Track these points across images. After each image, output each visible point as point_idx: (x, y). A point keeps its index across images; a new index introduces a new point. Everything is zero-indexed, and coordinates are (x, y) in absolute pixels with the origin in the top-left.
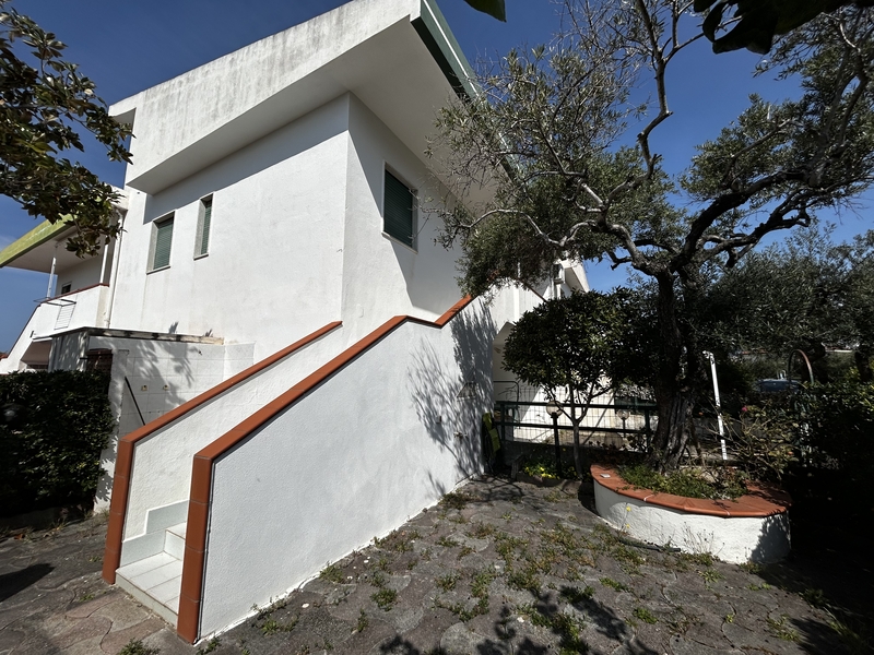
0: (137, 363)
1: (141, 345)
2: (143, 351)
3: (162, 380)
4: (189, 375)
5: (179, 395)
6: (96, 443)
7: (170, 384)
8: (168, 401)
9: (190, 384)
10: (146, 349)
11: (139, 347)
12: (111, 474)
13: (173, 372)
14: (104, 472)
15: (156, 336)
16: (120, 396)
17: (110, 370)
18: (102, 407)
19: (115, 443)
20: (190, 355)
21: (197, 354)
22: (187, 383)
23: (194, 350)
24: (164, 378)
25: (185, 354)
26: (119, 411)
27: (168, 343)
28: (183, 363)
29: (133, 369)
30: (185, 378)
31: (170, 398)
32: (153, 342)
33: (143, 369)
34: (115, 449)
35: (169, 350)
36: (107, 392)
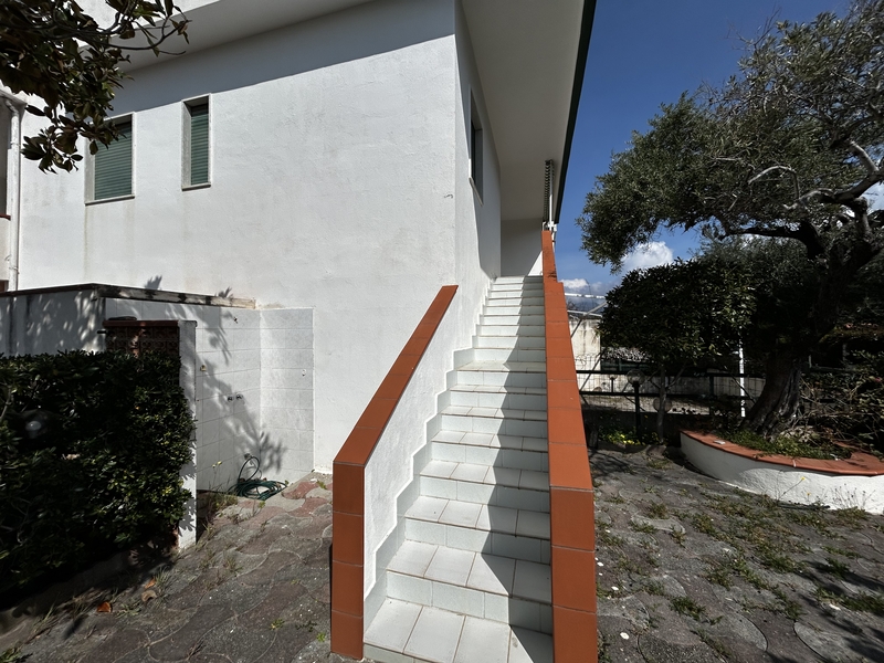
1: (170, 311)
3: (197, 358)
4: (225, 350)
5: (217, 377)
7: (207, 362)
8: (206, 386)
9: (227, 362)
12: (194, 495)
13: (208, 347)
14: (186, 494)
15: (183, 298)
20: (226, 323)
21: (232, 321)
22: (224, 360)
23: (228, 315)
24: (201, 356)
25: (220, 324)
27: (200, 307)
28: (218, 333)
30: (221, 353)
31: (208, 381)
32: (183, 306)
34: (195, 461)
35: (201, 316)
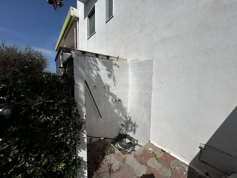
0: (90, 72)
1: (91, 60)
2: (92, 64)
3: (102, 82)
4: (114, 80)
5: (111, 91)
6: (71, 142)
7: (107, 85)
8: (106, 95)
10: (93, 63)
11: (89, 61)
12: (85, 159)
13: (107, 78)
14: (80, 160)
15: (97, 55)
16: (83, 97)
17: (73, 74)
18: (71, 110)
19: (85, 136)
20: (115, 68)
21: (117, 67)
22: (114, 84)
23: (116, 64)
24: (104, 81)
25: (112, 68)
26: (84, 110)
27: (104, 60)
28: (111, 72)
29: (88, 76)
30: (112, 81)
31: (107, 93)
32: (96, 59)
33: (93, 75)
34: (86, 141)
35: (104, 64)
36: (73, 95)
